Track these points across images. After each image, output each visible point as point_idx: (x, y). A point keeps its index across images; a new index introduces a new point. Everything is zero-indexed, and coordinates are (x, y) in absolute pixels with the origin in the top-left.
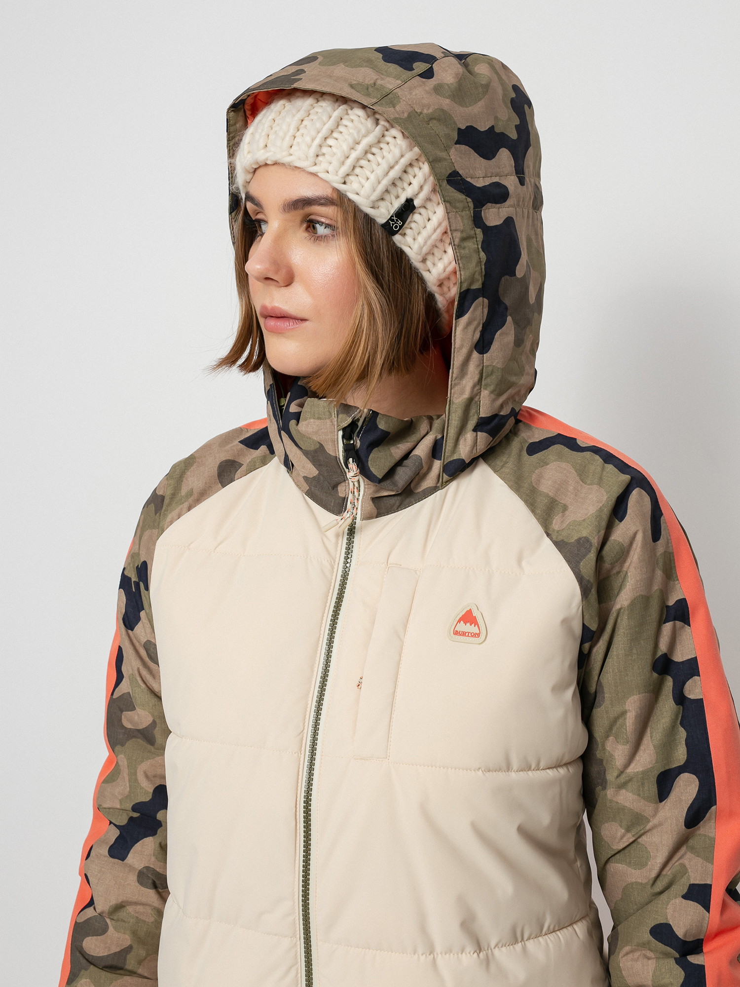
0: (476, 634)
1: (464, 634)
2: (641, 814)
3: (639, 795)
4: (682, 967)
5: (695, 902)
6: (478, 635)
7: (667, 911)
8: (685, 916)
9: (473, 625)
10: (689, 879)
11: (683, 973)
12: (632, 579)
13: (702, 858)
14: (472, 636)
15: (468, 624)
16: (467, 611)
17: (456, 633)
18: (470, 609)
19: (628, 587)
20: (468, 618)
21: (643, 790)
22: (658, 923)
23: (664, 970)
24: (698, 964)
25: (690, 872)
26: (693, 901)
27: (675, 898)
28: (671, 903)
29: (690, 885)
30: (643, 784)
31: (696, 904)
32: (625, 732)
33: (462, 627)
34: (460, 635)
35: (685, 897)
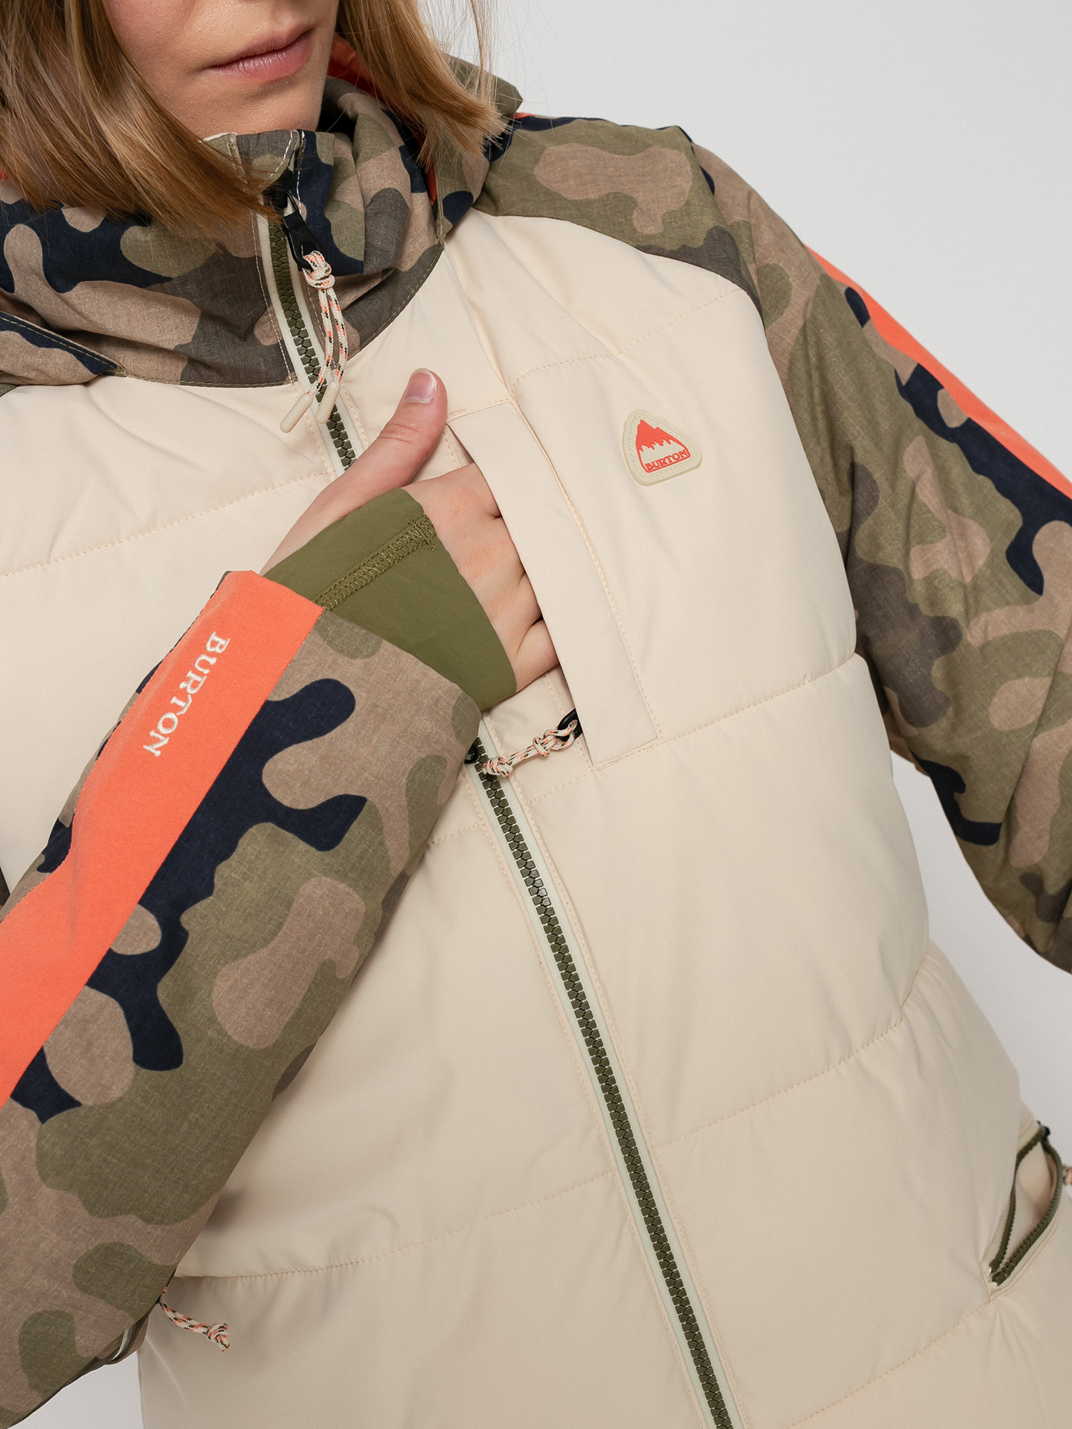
0: (681, 453)
1: (662, 464)
2: (1032, 631)
3: (1008, 603)
6: (685, 454)
9: (665, 443)
12: (790, 270)
14: (678, 460)
15: (657, 446)
16: (639, 426)
17: (650, 468)
18: (642, 421)
19: (794, 284)
20: (648, 435)
21: (1007, 591)
30: (1000, 582)
32: (930, 516)
33: (651, 454)
34: (658, 468)
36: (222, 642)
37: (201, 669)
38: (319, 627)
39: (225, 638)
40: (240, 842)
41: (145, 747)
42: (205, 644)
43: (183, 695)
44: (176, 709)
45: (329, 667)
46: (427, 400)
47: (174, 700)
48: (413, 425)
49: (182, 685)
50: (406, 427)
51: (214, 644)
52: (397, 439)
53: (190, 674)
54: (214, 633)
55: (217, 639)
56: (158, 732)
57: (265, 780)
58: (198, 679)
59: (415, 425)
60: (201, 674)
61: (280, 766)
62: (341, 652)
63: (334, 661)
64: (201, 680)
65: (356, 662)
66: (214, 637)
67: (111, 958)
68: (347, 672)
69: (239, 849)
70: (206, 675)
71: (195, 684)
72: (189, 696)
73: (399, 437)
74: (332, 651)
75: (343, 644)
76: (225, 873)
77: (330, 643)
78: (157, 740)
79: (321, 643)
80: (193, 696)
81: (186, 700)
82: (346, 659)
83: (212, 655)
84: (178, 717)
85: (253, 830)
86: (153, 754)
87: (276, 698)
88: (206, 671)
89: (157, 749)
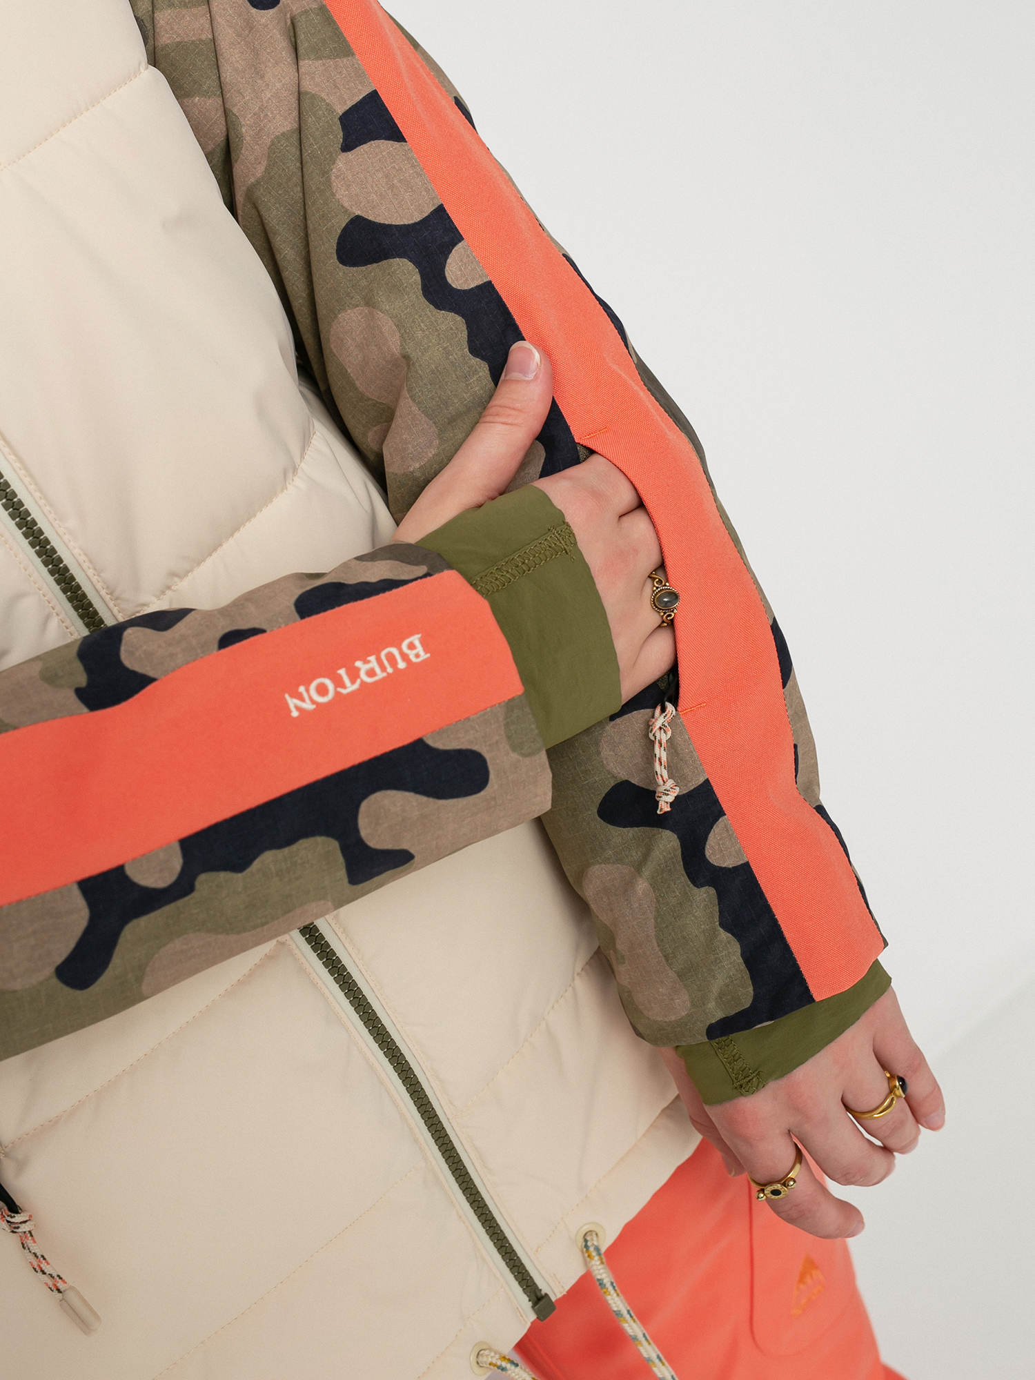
4: (451, 310)
5: (370, 141)
7: (338, 196)
8: (370, 180)
10: (330, 109)
11: (459, 318)
13: (329, 57)
22: (339, 231)
23: (419, 334)
24: (477, 287)
25: (326, 98)
26: (365, 143)
27: (334, 164)
28: (333, 178)
29: (341, 119)
31: (374, 143)
35: (347, 147)
36: (420, 649)
37: (386, 663)
38: (510, 705)
39: (426, 650)
40: (301, 841)
41: (287, 696)
42: (403, 640)
43: (354, 673)
44: (339, 683)
45: (490, 745)
46: (531, 376)
47: (342, 672)
48: (518, 405)
49: (358, 664)
50: (510, 408)
51: (412, 646)
52: (502, 423)
53: (372, 658)
54: (419, 636)
55: (417, 643)
56: (307, 690)
57: (364, 806)
58: (378, 670)
59: (519, 405)
60: (383, 669)
61: (386, 802)
62: (509, 738)
63: (497, 742)
64: (380, 675)
65: (512, 755)
66: (416, 639)
67: (118, 873)
68: (499, 759)
69: (294, 847)
70: (388, 673)
71: (371, 673)
72: (358, 681)
73: (504, 420)
74: (502, 732)
75: (515, 732)
76: (268, 859)
77: (507, 725)
78: (302, 699)
79: (501, 719)
80: (363, 683)
81: (353, 682)
82: (508, 747)
83: (405, 657)
84: (337, 694)
85: (320, 839)
86: (289, 711)
87: (430, 742)
88: (390, 670)
89: (298, 708)
